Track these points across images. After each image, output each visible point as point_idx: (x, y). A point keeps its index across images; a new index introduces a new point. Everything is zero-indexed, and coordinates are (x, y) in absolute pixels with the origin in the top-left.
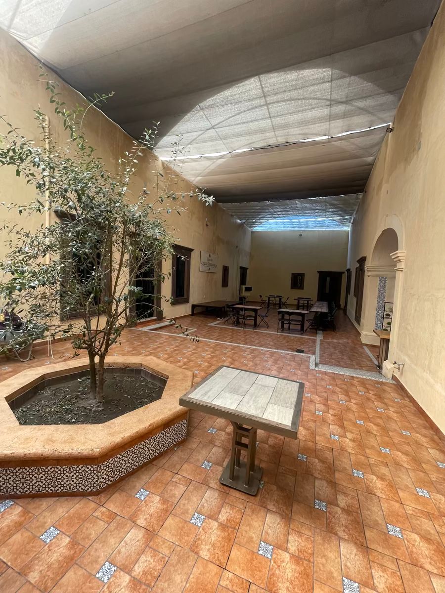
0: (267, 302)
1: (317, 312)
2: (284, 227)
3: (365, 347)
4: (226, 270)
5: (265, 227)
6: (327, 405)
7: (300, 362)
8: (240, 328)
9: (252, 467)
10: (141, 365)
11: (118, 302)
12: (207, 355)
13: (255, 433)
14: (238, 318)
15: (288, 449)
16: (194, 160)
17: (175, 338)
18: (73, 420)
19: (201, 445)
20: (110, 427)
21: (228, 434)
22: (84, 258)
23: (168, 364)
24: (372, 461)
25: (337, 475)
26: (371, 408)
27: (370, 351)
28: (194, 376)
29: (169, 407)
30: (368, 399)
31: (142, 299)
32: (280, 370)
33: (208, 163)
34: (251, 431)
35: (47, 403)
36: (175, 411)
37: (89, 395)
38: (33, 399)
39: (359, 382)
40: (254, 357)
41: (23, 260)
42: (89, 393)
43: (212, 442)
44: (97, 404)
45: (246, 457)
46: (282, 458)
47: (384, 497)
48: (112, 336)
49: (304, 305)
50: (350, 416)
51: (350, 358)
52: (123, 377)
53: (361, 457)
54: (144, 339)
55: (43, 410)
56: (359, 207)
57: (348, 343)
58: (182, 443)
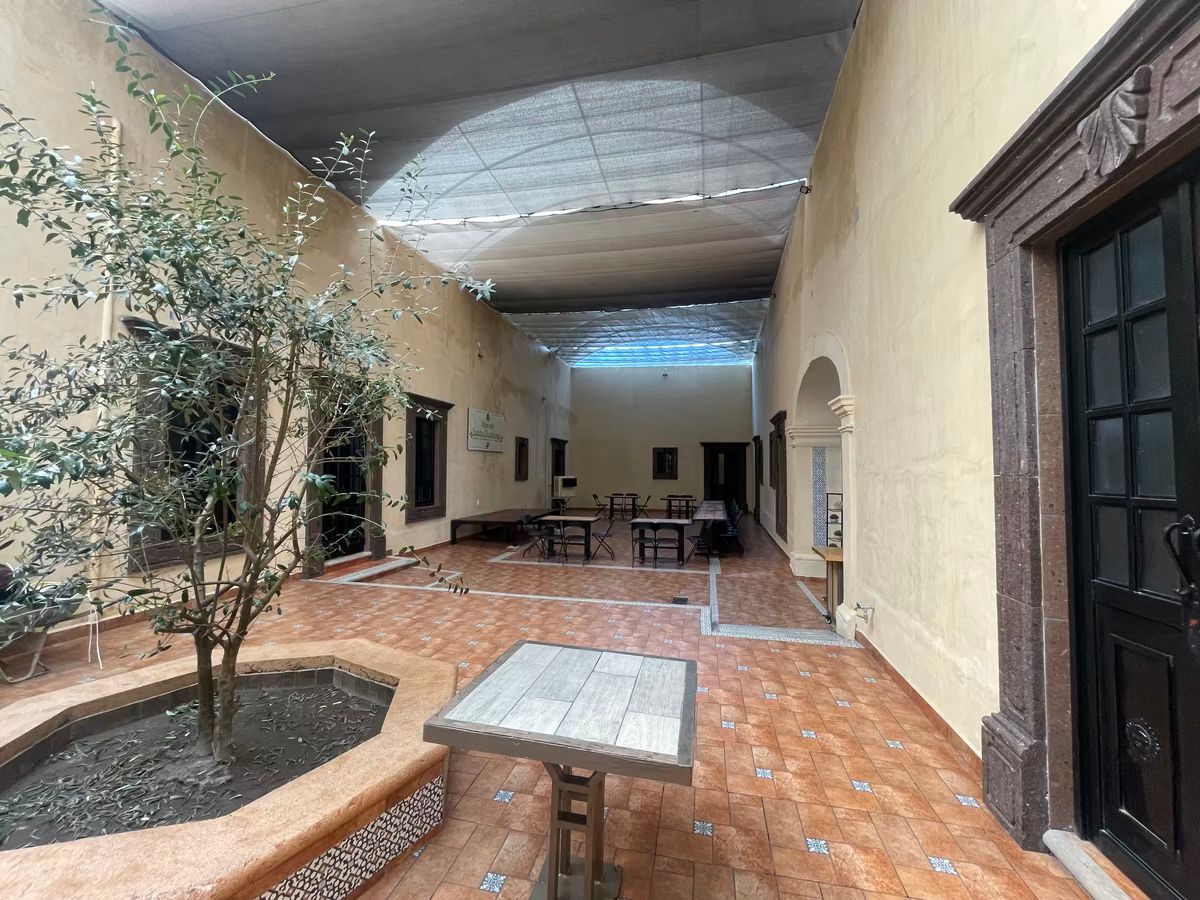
0: (609, 507)
1: (705, 522)
2: (634, 361)
3: (801, 585)
4: (522, 445)
5: (596, 361)
6: (742, 707)
7: (682, 622)
8: (557, 564)
9: (598, 868)
10: (333, 660)
11: (275, 514)
12: (487, 625)
13: (601, 784)
14: (551, 543)
15: (672, 814)
16: (451, 229)
17: (414, 596)
18: (146, 819)
19: (478, 836)
20: (245, 822)
21: (540, 798)
22: (193, 416)
23: (397, 652)
24: (841, 814)
25: (778, 856)
26: (826, 702)
27: (810, 590)
28: (459, 674)
29: (400, 751)
30: (819, 685)
31: (334, 504)
32: (643, 643)
33: (481, 235)
34: (591, 783)
35: (71, 783)
36: (414, 758)
37: (194, 749)
38: (33, 778)
39: (797, 651)
40: (589, 621)
41: (25, 421)
42: (194, 744)
43: (503, 823)
44: (215, 767)
45: (584, 845)
46: (663, 838)
47: (873, 888)
48: (259, 597)
49: (680, 510)
50: (790, 724)
51: (775, 607)
52: (286, 694)
53: (819, 807)
54: (341, 602)
55: (60, 803)
56: (764, 324)
57: (768, 578)
58: (431, 837)
